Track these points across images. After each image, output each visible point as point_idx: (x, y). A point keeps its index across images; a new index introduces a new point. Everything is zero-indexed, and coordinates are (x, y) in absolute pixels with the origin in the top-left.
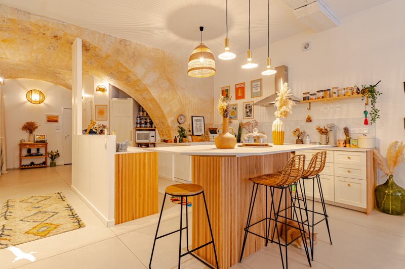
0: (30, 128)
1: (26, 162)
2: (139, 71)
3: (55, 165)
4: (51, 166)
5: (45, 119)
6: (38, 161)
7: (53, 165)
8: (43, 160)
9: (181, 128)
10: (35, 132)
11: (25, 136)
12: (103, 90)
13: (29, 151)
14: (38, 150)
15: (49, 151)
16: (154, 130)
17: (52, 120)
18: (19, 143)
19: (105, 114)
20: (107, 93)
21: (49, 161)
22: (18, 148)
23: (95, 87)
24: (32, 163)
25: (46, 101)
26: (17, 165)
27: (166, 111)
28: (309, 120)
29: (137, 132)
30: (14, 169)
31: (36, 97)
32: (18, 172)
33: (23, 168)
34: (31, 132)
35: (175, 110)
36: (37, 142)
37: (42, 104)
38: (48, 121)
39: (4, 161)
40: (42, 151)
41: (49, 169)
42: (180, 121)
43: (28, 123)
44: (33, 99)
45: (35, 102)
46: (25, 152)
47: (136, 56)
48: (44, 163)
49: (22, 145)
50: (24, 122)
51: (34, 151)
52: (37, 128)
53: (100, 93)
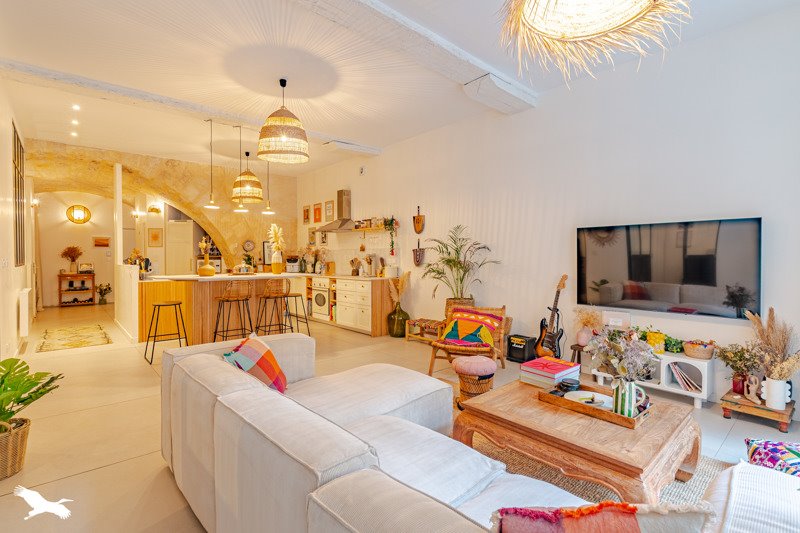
0: (72, 254)
1: (68, 298)
2: (190, 193)
3: (105, 303)
4: (100, 303)
5: (91, 243)
6: (83, 297)
7: (103, 302)
8: (90, 296)
9: (248, 256)
10: (79, 260)
11: (66, 265)
12: (157, 211)
13: (71, 284)
14: (83, 283)
15: (97, 284)
16: (220, 258)
17: (102, 244)
18: (58, 273)
19: (160, 239)
20: (162, 214)
21: (97, 297)
22: (57, 279)
23: (148, 207)
24: (75, 300)
25: (92, 220)
26: (56, 302)
27: (227, 236)
28: (363, 249)
29: (199, 261)
30: (52, 307)
31: (79, 214)
32: (57, 310)
33: (63, 305)
34: (73, 260)
35: (239, 236)
36: (81, 272)
37: (87, 224)
38: (96, 245)
39: (40, 296)
40: (88, 284)
41: (97, 307)
42: (247, 248)
43: (69, 249)
44: (76, 217)
45: (78, 222)
46: (65, 286)
47: (187, 177)
48: (91, 300)
49: (61, 277)
50: (63, 248)
51: (77, 284)
52: (80, 254)
53: (154, 214)
